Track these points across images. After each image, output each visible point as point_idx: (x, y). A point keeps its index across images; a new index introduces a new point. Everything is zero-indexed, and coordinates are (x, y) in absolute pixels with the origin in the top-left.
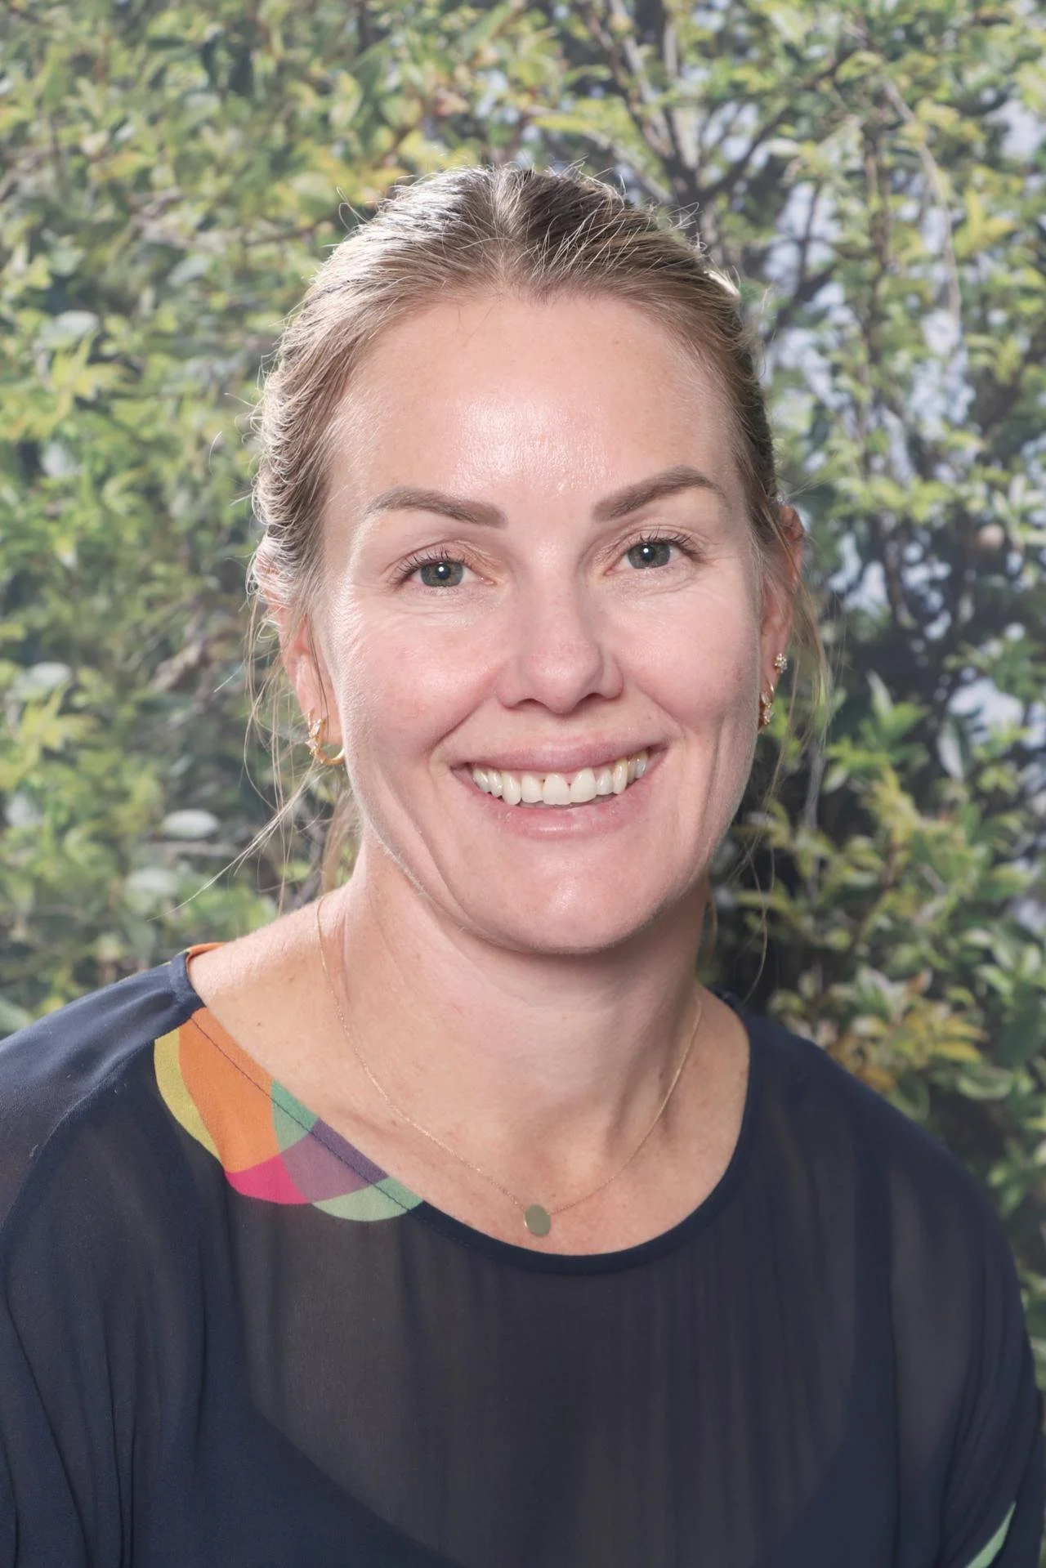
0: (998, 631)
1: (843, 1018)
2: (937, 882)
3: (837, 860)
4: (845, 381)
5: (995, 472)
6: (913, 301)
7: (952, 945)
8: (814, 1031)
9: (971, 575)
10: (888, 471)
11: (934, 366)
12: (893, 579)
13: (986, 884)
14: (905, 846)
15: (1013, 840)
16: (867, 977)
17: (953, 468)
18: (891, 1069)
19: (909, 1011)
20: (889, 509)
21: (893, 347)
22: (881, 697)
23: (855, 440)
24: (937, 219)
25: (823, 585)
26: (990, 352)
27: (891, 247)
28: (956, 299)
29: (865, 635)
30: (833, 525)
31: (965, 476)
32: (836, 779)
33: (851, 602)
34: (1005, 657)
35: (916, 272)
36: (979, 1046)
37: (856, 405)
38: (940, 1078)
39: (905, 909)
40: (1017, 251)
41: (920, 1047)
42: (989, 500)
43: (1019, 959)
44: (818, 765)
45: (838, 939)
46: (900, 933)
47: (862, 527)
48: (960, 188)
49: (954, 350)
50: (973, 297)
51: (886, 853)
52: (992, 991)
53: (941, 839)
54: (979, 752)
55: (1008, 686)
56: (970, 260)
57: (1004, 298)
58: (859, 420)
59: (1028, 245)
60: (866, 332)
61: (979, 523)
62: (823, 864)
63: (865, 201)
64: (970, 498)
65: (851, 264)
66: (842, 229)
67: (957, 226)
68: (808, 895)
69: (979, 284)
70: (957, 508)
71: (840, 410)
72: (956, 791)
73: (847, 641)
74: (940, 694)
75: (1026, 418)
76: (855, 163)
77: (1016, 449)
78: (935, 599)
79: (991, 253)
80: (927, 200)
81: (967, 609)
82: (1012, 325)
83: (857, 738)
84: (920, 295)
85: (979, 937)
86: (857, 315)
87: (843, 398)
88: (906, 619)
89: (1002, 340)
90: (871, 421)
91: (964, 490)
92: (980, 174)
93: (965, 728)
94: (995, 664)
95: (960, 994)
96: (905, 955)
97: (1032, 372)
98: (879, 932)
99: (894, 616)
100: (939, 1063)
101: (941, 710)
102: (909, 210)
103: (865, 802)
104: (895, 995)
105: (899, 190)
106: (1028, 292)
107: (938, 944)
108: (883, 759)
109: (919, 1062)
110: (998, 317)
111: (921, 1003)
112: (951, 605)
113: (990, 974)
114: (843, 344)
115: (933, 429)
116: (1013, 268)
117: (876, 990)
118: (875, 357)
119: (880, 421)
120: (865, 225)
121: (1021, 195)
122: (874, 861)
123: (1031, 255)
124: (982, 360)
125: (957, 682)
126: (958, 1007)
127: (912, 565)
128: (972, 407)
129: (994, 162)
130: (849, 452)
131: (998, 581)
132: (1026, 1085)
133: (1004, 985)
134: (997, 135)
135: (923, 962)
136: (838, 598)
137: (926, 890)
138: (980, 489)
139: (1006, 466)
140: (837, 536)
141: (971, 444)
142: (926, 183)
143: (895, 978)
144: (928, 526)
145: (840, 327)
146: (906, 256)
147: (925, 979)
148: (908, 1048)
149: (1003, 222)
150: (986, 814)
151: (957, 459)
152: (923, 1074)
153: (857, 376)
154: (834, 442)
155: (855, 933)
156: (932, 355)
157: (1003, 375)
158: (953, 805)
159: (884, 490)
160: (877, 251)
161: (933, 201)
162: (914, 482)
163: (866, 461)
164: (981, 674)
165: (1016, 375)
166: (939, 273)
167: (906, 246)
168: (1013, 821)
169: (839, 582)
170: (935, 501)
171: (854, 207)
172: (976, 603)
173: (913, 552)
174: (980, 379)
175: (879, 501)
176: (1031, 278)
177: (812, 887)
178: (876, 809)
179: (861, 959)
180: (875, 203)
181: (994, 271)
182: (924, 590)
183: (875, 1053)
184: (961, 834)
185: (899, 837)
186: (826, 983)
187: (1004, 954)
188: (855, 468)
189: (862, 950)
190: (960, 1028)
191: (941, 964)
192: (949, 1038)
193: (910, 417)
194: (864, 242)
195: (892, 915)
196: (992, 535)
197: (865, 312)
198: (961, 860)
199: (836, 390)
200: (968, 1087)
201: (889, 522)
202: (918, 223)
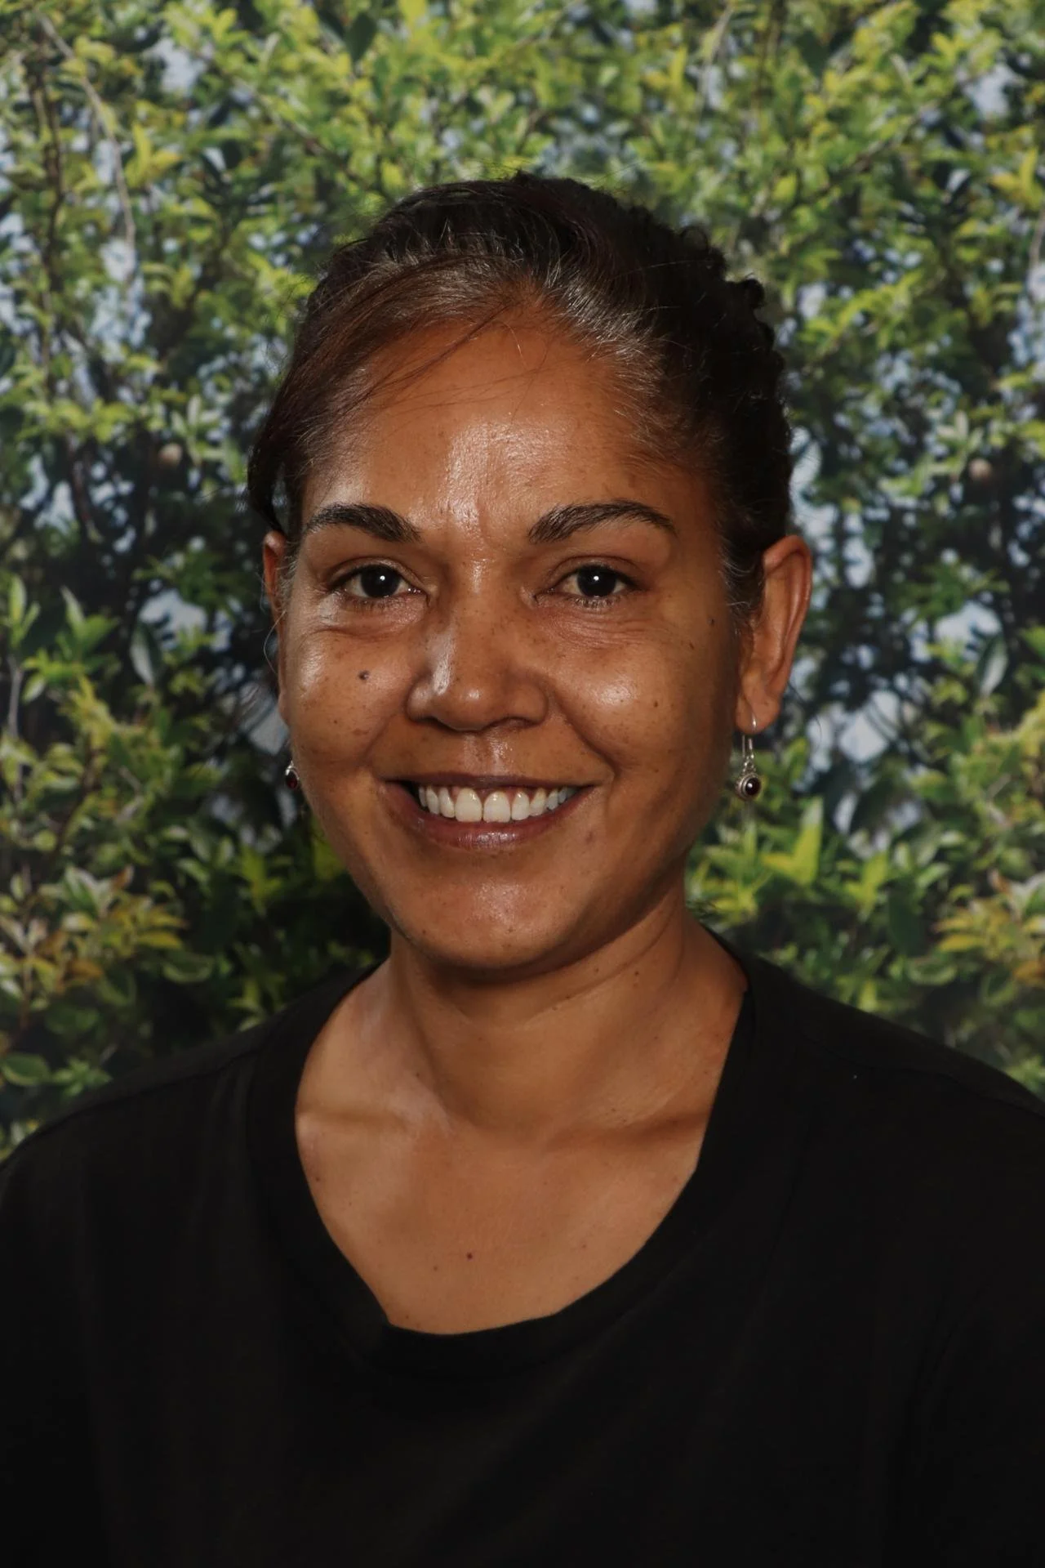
0: (182, 545)
1: (53, 916)
2: (135, 783)
3: (39, 768)
4: (28, 308)
5: (172, 393)
6: (90, 230)
7: (152, 841)
8: (26, 930)
9: (153, 492)
10: (72, 394)
11: (113, 293)
12: (80, 497)
13: (181, 782)
14: (102, 751)
15: (204, 739)
16: (73, 875)
17: (133, 389)
18: (100, 961)
19: (114, 905)
20: (74, 431)
21: (73, 275)
22: (74, 611)
23: (39, 364)
24: (107, 151)
25: (15, 503)
26: (165, 278)
27: (66, 179)
28: (131, 229)
29: (55, 552)
30: (22, 447)
31: (145, 398)
32: (35, 689)
33: (41, 520)
34: (188, 568)
35: (91, 202)
36: (181, 934)
37: (39, 330)
38: (147, 966)
39: (107, 810)
40: (185, 182)
41: (126, 938)
42: (168, 420)
43: (214, 851)
44: (17, 677)
45: (44, 841)
46: (102, 833)
47: (48, 448)
48: (126, 121)
49: (132, 277)
50: (148, 226)
51: (86, 758)
52: (191, 881)
53: (137, 742)
54: (168, 659)
55: (192, 596)
56: (142, 191)
57: (176, 227)
58: (43, 345)
59: (193, 176)
60: (47, 260)
61: (160, 442)
62: (26, 770)
63: (37, 134)
64: (149, 417)
65: (29, 195)
66: (17, 161)
67: (127, 158)
68: (13, 801)
69: (151, 214)
70: (138, 427)
71: (25, 336)
72: (149, 696)
73: (39, 557)
74: (130, 605)
75: (201, 341)
76: (22, 96)
77: (193, 371)
78: (121, 515)
79: (161, 185)
80: (96, 133)
81: (151, 524)
82: (184, 253)
83: (53, 651)
84: (96, 224)
85: (177, 833)
86: (37, 243)
87: (28, 324)
88: (94, 535)
89: (176, 267)
90: (55, 346)
91: (144, 411)
92: (143, 109)
93: (155, 635)
94: (180, 575)
95: (161, 887)
96: (108, 853)
97: (204, 297)
98: (83, 831)
99: (83, 532)
100: (144, 952)
101: (131, 620)
102: (80, 143)
103: (63, 711)
104: (101, 891)
105: (68, 123)
106: (198, 221)
107: (139, 841)
108: (78, 669)
109: (127, 952)
110: (171, 245)
111: (125, 898)
112: (136, 521)
113: (189, 866)
114: (25, 272)
115: (113, 352)
116: (182, 199)
117: (83, 887)
118: (57, 284)
119: (63, 345)
120: (40, 158)
121: (185, 128)
122: (76, 767)
123: (199, 186)
124: (157, 286)
125: (145, 594)
126: (160, 899)
127: (99, 483)
128: (149, 331)
129: (155, 96)
130: (35, 376)
131: (179, 496)
132: (226, 968)
133: (202, 876)
134: (156, 70)
135: (126, 858)
136: (29, 516)
137: (125, 791)
138: (159, 409)
139: (182, 387)
140: (26, 457)
141: (150, 367)
142: (93, 115)
143: (99, 876)
144: (111, 445)
145: (21, 255)
146: (80, 187)
147: (129, 874)
148: (116, 940)
149: (169, 155)
150: (177, 717)
151: (136, 381)
152: (129, 963)
153: (40, 303)
154: (19, 368)
155: (60, 835)
156: (110, 282)
157: (177, 300)
158: (147, 708)
159: (69, 412)
160: (53, 181)
161: (102, 134)
162: (97, 405)
163: (50, 384)
164: (167, 585)
165: (190, 300)
166: (113, 202)
167: (81, 177)
168: (202, 723)
169: (29, 502)
170: (116, 423)
171: (26, 139)
172: (159, 518)
173: (99, 471)
174: (156, 304)
175: (64, 422)
176: (200, 208)
177: (17, 794)
178: (74, 716)
179: (69, 859)
180: (46, 136)
181: (163, 200)
182: (109, 506)
183: (84, 948)
184: (155, 736)
185: (97, 742)
186: (35, 885)
187: (201, 848)
188: (40, 392)
189: (68, 850)
190: (163, 919)
191: (142, 859)
192: (153, 929)
193: (90, 342)
194: (40, 173)
195: (95, 818)
196: (172, 452)
197: (45, 242)
198: (157, 761)
199: (20, 316)
200: (172, 973)
201: (75, 442)
202: (89, 154)
